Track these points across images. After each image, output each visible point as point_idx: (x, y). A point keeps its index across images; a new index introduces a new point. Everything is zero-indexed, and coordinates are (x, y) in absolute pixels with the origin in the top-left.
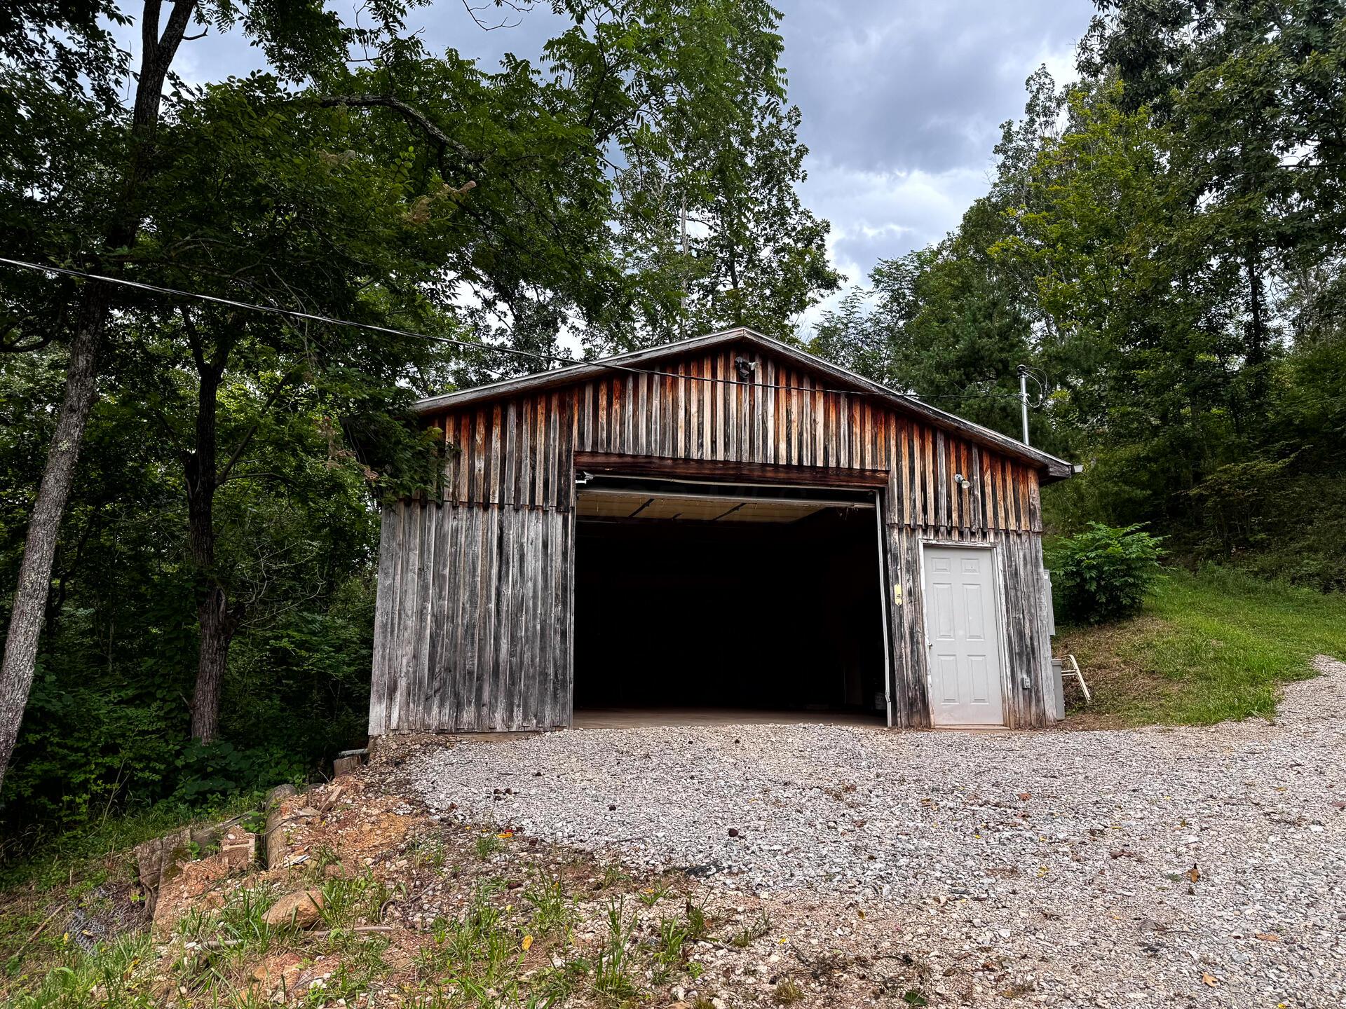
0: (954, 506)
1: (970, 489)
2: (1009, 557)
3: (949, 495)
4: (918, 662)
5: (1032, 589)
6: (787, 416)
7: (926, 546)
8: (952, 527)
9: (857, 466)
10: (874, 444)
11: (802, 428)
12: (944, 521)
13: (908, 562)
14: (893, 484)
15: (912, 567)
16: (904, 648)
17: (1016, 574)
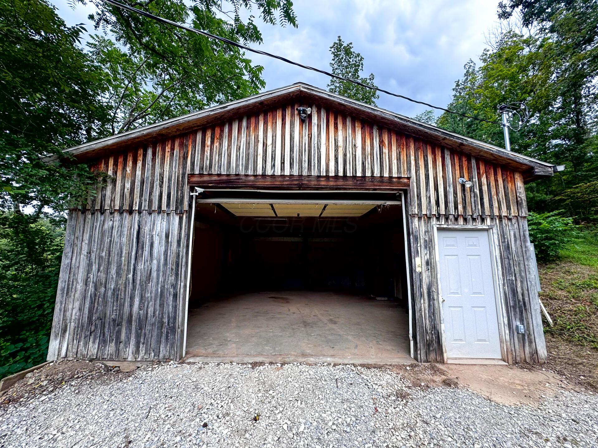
0: (460, 200)
1: (471, 188)
2: (503, 235)
3: (455, 193)
4: (433, 313)
5: (521, 258)
6: (335, 143)
7: (439, 229)
8: (458, 215)
9: (386, 175)
10: (399, 159)
11: (346, 151)
12: (452, 211)
13: (425, 241)
14: (413, 187)
15: (429, 245)
16: (423, 304)
17: (508, 247)
